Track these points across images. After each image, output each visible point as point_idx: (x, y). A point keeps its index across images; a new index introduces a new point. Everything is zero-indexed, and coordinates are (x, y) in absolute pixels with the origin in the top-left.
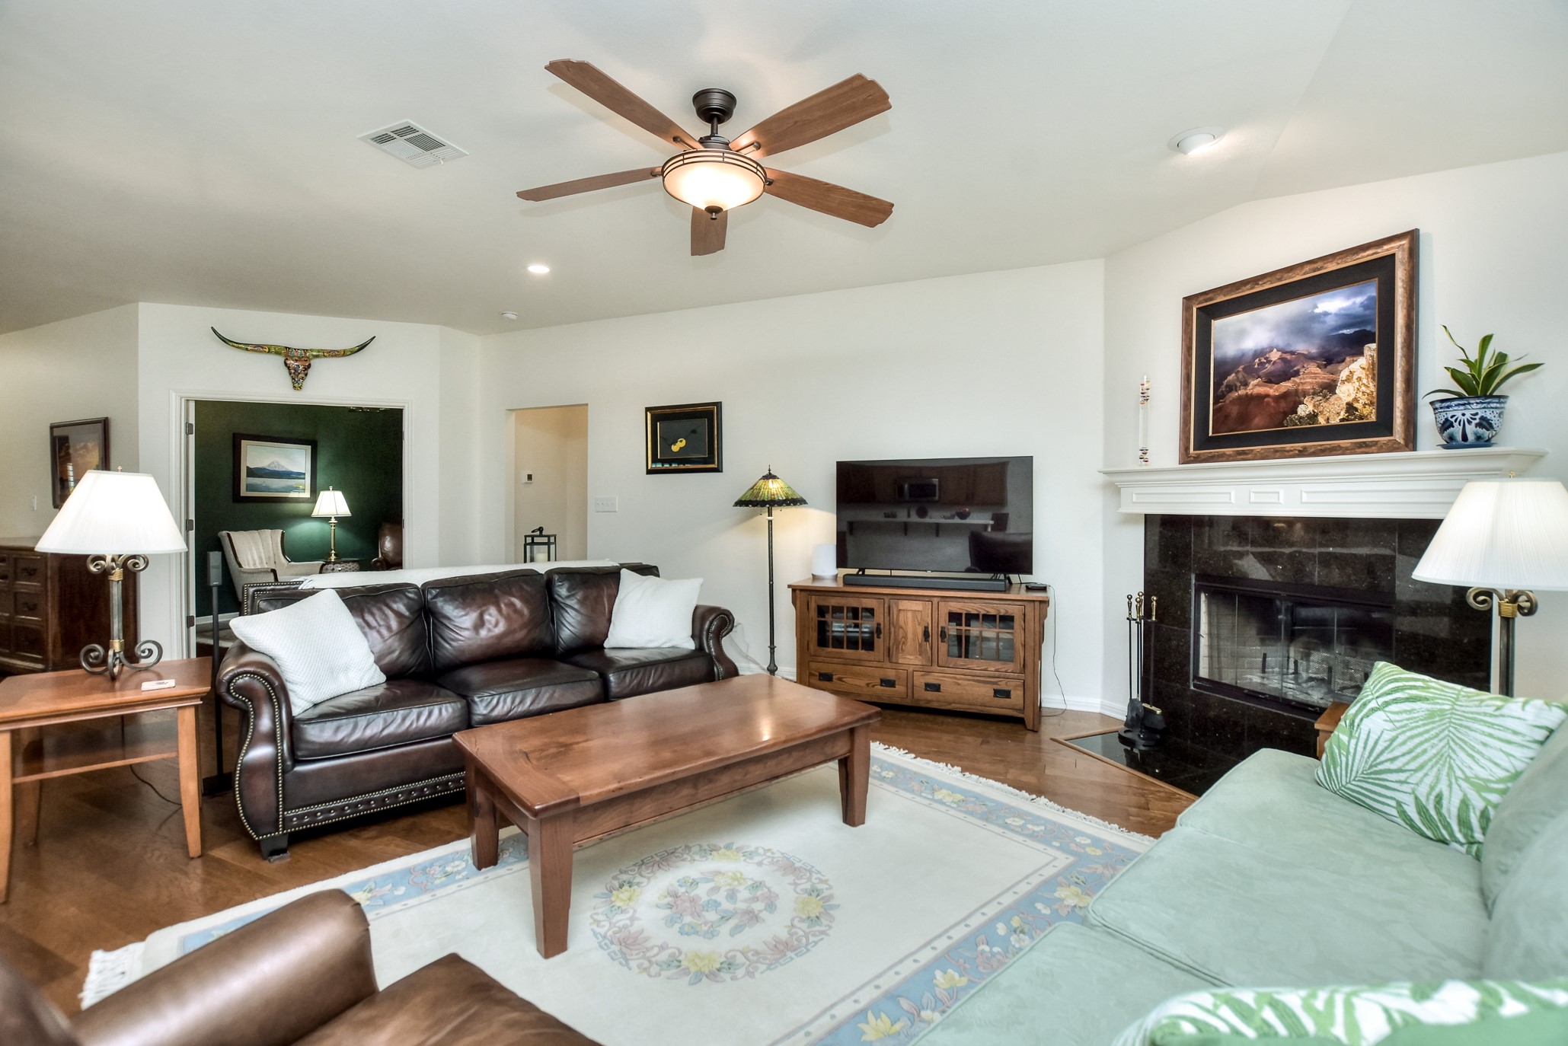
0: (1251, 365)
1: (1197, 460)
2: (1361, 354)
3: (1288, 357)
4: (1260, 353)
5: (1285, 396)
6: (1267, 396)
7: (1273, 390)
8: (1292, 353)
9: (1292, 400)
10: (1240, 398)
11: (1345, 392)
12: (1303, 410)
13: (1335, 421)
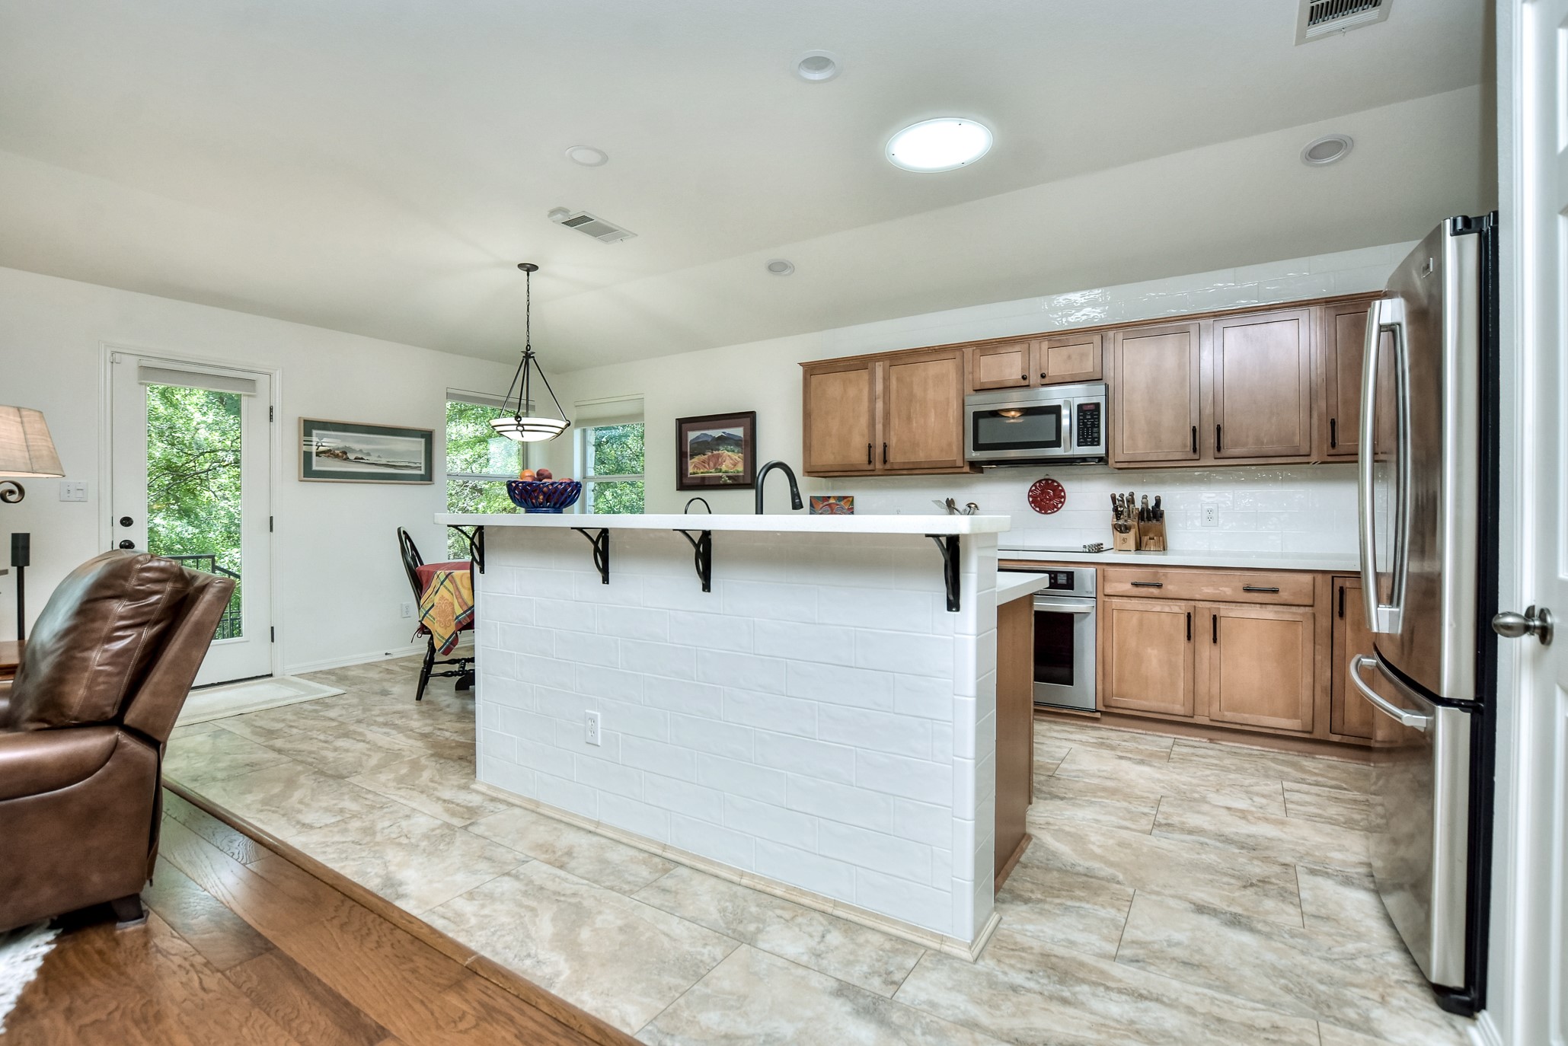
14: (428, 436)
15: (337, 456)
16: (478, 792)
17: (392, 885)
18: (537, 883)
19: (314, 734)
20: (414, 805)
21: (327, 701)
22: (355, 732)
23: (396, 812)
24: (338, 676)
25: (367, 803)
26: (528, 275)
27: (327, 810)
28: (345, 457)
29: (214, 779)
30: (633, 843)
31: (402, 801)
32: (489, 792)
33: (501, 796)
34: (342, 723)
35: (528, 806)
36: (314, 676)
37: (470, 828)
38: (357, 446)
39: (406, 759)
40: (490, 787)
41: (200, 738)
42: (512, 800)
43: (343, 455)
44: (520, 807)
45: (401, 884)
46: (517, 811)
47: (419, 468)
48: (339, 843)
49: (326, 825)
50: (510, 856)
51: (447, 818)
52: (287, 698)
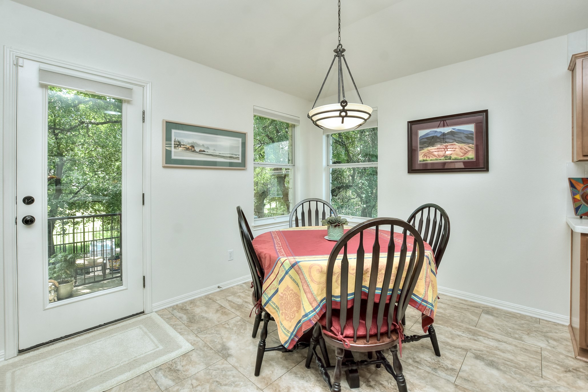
14: (243, 137)
15: (188, 149)
28: (193, 150)
38: (201, 142)
43: (191, 148)
47: (237, 158)
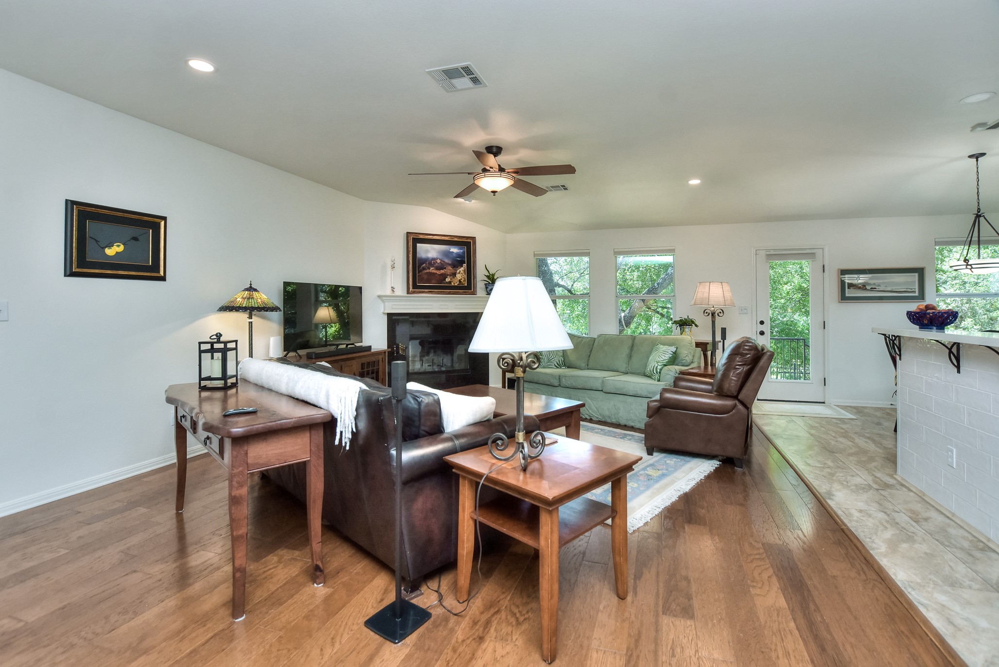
0: (430, 262)
1: (414, 293)
2: (462, 267)
3: (443, 262)
4: (434, 259)
5: (442, 274)
6: (436, 274)
7: (438, 272)
8: (444, 262)
9: (444, 276)
10: (427, 272)
11: (459, 277)
12: (448, 280)
13: (456, 284)
14: (920, 272)
15: (860, 288)
16: (895, 479)
17: (829, 494)
18: (896, 521)
19: (831, 432)
20: (859, 473)
21: (845, 420)
22: (850, 437)
23: (849, 472)
24: (858, 410)
25: (838, 465)
26: (977, 161)
27: (819, 461)
28: (864, 288)
29: (782, 437)
30: (970, 531)
31: (855, 470)
32: (901, 481)
33: (907, 485)
34: (846, 432)
35: (920, 494)
36: (845, 408)
37: (880, 491)
38: (872, 282)
39: (869, 455)
40: (903, 479)
41: (783, 421)
42: (912, 488)
44: (915, 493)
45: (833, 495)
46: (912, 494)
47: (914, 292)
48: (817, 474)
49: (815, 466)
50: (891, 507)
51: (871, 483)
52: (826, 414)
